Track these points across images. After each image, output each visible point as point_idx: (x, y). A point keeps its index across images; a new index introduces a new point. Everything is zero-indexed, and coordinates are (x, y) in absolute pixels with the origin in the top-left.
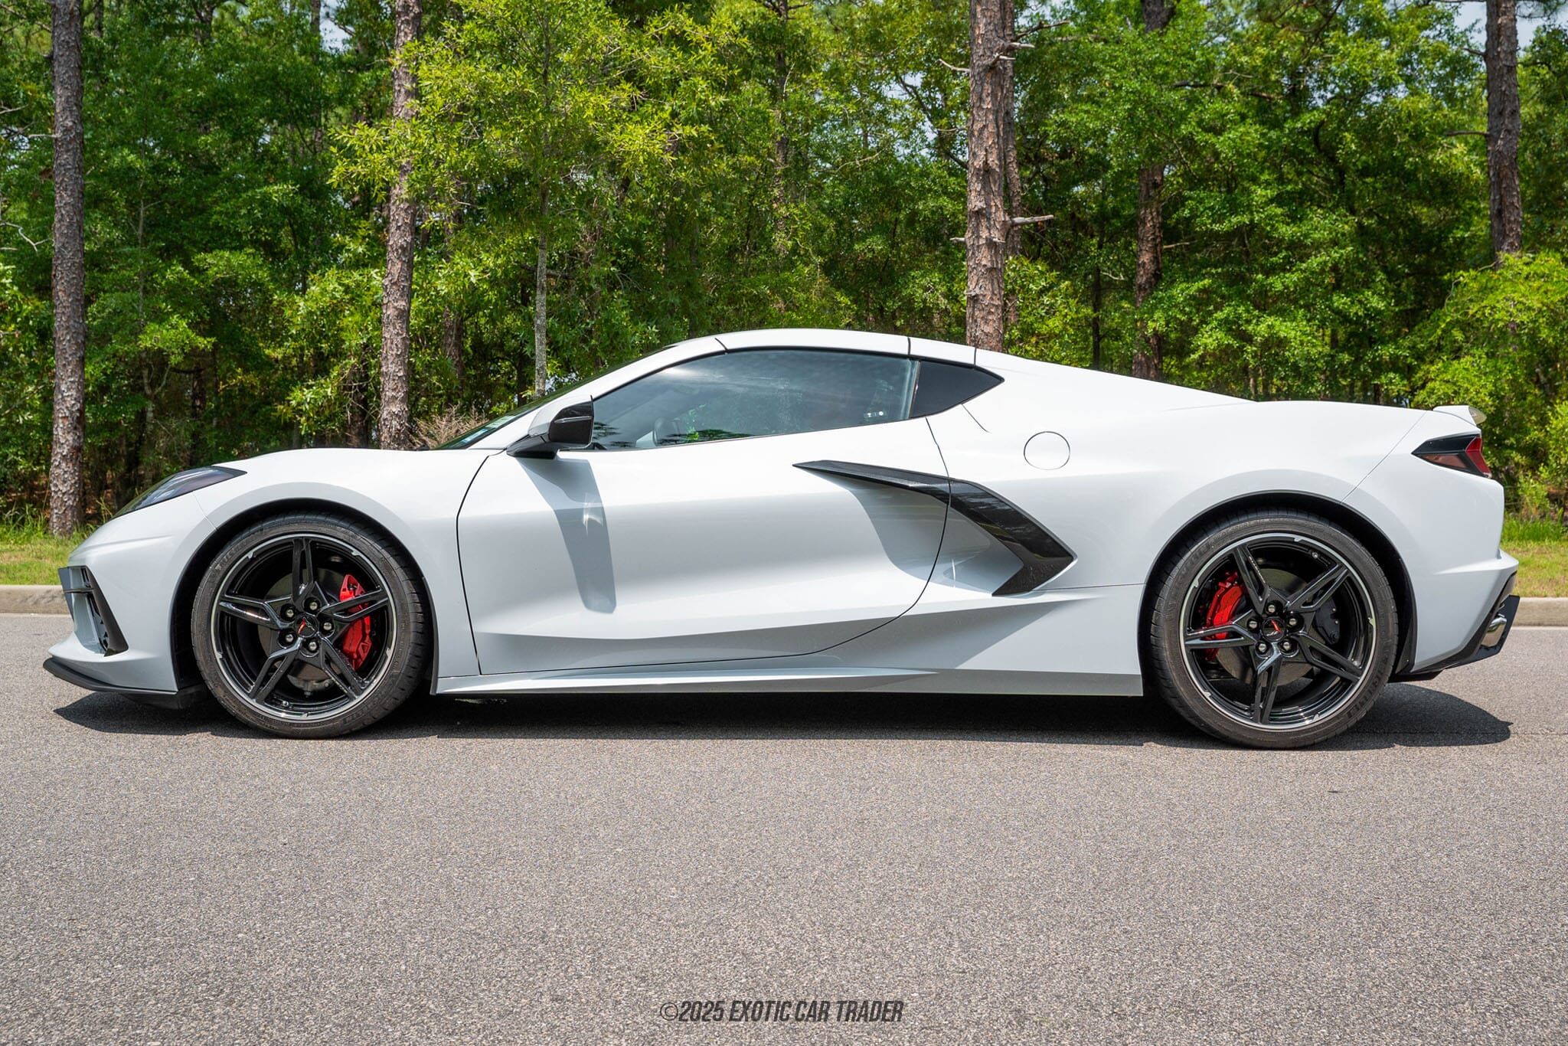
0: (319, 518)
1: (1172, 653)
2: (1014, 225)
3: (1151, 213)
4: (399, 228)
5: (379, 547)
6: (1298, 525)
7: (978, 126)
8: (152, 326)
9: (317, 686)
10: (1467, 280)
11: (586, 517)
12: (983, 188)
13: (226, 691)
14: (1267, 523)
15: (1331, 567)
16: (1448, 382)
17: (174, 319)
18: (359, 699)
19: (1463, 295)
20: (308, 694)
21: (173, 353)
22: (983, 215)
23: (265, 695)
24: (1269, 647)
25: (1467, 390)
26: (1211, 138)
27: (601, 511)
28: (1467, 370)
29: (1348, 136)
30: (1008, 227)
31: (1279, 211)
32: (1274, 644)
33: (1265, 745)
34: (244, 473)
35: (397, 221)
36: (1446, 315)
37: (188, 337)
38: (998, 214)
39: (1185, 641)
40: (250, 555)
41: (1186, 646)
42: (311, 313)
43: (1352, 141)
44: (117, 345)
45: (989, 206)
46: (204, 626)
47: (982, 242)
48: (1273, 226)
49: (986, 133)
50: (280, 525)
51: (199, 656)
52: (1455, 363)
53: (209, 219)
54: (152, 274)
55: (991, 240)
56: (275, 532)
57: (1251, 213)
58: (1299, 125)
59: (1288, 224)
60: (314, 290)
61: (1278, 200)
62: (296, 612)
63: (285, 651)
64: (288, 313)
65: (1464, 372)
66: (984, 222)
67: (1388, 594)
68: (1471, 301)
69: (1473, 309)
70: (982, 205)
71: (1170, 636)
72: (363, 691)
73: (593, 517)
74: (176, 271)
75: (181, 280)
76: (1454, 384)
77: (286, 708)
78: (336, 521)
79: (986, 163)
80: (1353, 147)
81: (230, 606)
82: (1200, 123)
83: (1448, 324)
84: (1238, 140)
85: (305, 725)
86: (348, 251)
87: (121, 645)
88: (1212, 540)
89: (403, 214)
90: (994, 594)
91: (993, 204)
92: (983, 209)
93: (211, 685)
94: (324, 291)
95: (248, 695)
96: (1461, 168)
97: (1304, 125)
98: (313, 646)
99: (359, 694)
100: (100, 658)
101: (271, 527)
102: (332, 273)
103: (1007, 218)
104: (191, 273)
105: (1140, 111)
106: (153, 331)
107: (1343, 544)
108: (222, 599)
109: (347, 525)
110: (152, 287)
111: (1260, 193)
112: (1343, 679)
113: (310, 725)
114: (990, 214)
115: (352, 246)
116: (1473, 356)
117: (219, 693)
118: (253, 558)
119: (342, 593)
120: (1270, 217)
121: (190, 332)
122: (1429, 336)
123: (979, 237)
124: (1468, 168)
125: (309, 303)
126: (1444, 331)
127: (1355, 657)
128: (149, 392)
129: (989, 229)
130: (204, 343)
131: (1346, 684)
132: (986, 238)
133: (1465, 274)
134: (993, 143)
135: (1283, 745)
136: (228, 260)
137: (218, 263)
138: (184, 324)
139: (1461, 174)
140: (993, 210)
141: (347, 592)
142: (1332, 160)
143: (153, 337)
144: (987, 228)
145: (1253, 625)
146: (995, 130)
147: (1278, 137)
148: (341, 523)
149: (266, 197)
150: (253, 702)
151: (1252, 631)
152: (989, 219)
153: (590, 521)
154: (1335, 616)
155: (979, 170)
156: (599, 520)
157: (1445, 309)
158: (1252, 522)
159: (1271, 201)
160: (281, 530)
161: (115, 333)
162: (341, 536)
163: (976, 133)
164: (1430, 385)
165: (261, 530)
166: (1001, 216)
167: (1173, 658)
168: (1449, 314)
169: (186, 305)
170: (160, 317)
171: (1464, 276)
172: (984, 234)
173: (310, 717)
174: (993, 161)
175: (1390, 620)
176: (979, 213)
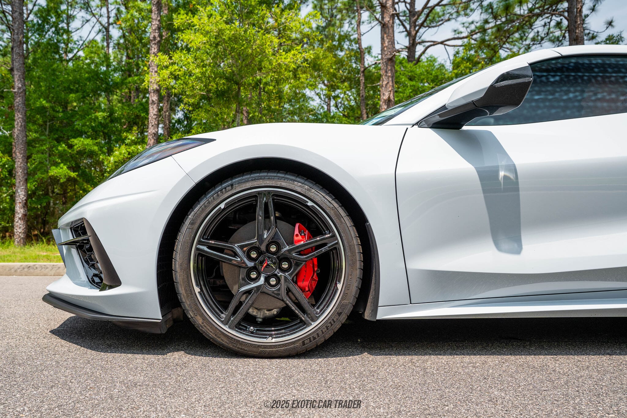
0: (279, 175)
4: (153, 126)
5: (330, 199)
7: (385, 83)
8: (54, 167)
9: (268, 313)
11: (502, 174)
13: (204, 318)
17: (62, 165)
18: (314, 324)
20: (260, 320)
21: (62, 178)
23: (236, 322)
27: (513, 169)
34: (214, 140)
35: (152, 123)
37: (67, 172)
40: (222, 206)
42: (115, 162)
44: (39, 175)
46: (185, 266)
49: (388, 86)
50: (247, 181)
51: (181, 290)
53: (74, 127)
54: (52, 148)
56: (244, 187)
60: (117, 153)
62: (260, 253)
63: (253, 285)
64: (106, 163)
72: (318, 318)
73: (508, 174)
74: (62, 147)
75: (64, 150)
77: (252, 333)
78: (294, 178)
79: (389, 97)
81: (205, 248)
85: (271, 347)
86: (129, 139)
87: (115, 282)
89: (154, 120)
93: (191, 314)
94: (121, 154)
95: (222, 322)
98: (273, 281)
99: (314, 321)
100: (96, 292)
101: (239, 183)
102: (123, 147)
104: (68, 148)
106: (54, 169)
108: (199, 242)
109: (303, 181)
110: (52, 153)
113: (275, 346)
115: (130, 137)
117: (198, 321)
118: (224, 209)
119: (296, 238)
121: (67, 170)
125: (115, 158)
128: (51, 195)
130: (73, 174)
134: (391, 89)
136: (83, 142)
137: (79, 143)
138: (65, 167)
141: (300, 238)
143: (54, 171)
146: (392, 84)
148: (298, 179)
149: (97, 117)
150: (226, 328)
153: (505, 177)
156: (512, 176)
160: (248, 185)
161: (38, 171)
162: (299, 190)
165: (232, 185)
169: (66, 160)
170: (56, 164)
173: (274, 340)
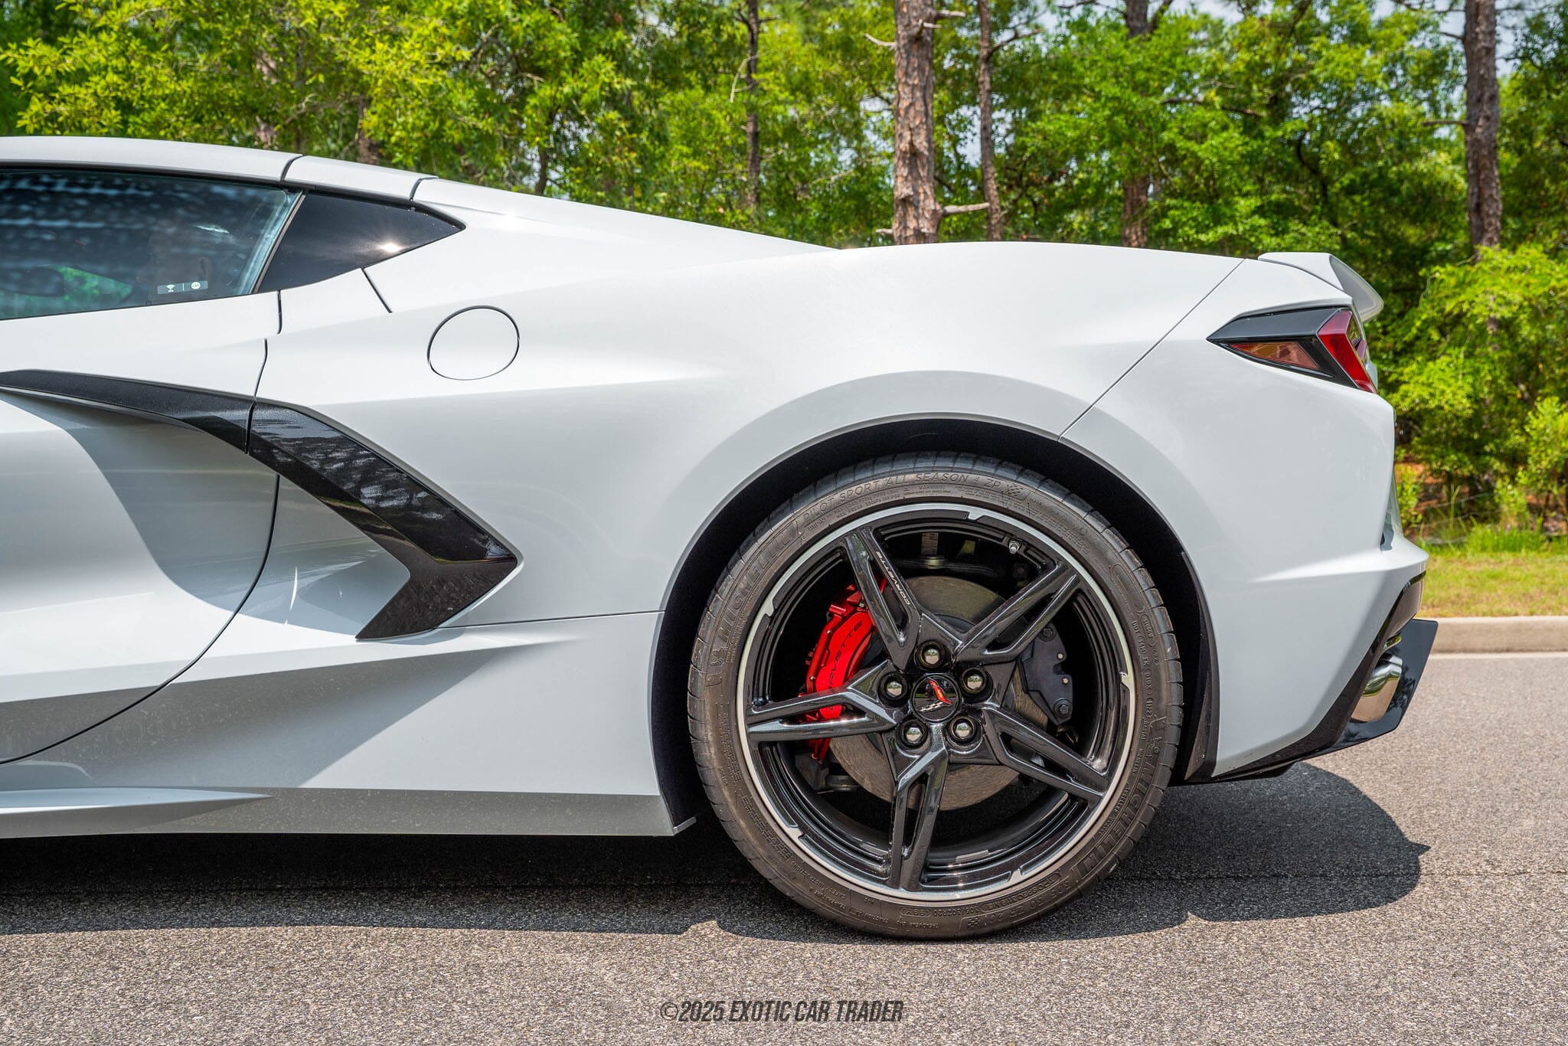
1: (720, 750)
2: (946, 215)
3: (1136, 233)
6: (974, 485)
7: (904, 104)
10: (1444, 276)
12: (910, 173)
14: (913, 484)
15: (1046, 569)
16: (1423, 384)
19: (1438, 292)
22: (911, 204)
24: (926, 731)
25: (1443, 392)
26: (1194, 146)
28: (1443, 371)
29: (1331, 145)
30: (939, 216)
31: (1262, 222)
32: (936, 727)
33: (914, 933)
36: (1422, 313)
38: (927, 202)
39: (749, 725)
41: (749, 735)
43: (1335, 150)
45: (917, 193)
47: (910, 233)
48: (1257, 237)
49: (912, 112)
52: (1431, 364)
55: (919, 231)
57: (1236, 224)
58: (1280, 133)
59: (1272, 236)
61: (1260, 211)
65: (1440, 373)
66: (911, 211)
67: (1161, 621)
68: (1447, 297)
69: (1449, 306)
70: (910, 192)
71: (715, 716)
76: (1430, 385)
79: (911, 143)
80: (1337, 156)
82: (1181, 131)
83: (1425, 322)
84: (1220, 147)
88: (801, 520)
90: (362, 636)
91: (921, 190)
92: (909, 196)
96: (1444, 176)
97: (1285, 133)
103: (938, 207)
105: (1120, 120)
107: (1064, 521)
111: (1244, 205)
112: (1073, 798)
114: (918, 202)
116: (1450, 355)
120: (1254, 229)
122: (1403, 335)
123: (906, 228)
124: (1452, 176)
126: (1419, 330)
127: (1098, 753)
129: (917, 218)
131: (1080, 806)
132: (914, 229)
133: (1442, 270)
134: (921, 122)
135: (948, 931)
139: (1446, 184)
140: (922, 197)
142: (1315, 171)
144: (915, 217)
145: (895, 690)
146: (923, 109)
147: (1259, 146)
151: (890, 702)
152: (917, 208)
154: (1064, 668)
155: (905, 153)
157: (1420, 308)
158: (881, 482)
159: (1254, 213)
163: (902, 113)
164: (1404, 388)
166: (931, 204)
167: (722, 760)
168: (1425, 311)
171: (1439, 272)
172: (912, 224)
174: (921, 143)
175: (1163, 675)
176: (906, 201)
